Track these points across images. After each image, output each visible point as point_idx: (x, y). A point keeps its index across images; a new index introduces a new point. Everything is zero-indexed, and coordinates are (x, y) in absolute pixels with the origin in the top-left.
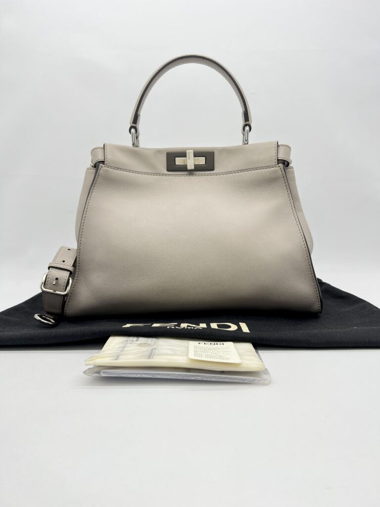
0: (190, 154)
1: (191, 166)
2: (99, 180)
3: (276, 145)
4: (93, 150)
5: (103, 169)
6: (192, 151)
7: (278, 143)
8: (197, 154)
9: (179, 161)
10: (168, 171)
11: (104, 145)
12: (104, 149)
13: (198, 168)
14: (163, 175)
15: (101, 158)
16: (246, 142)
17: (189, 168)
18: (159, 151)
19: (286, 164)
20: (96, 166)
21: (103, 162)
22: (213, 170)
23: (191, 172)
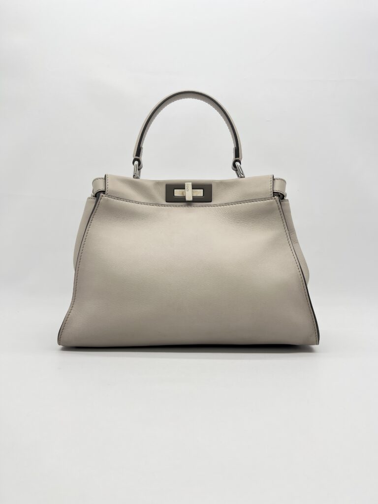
0: (189, 186)
1: (189, 198)
2: (100, 209)
3: (272, 179)
4: (95, 180)
5: (103, 198)
6: (191, 183)
7: (273, 177)
8: (195, 186)
9: (178, 193)
10: (166, 202)
11: (105, 176)
12: (105, 179)
13: (196, 200)
14: (162, 205)
15: (102, 188)
16: (242, 176)
17: (187, 199)
18: (158, 183)
19: (282, 197)
20: (97, 195)
21: (104, 192)
22: (211, 201)
23: (189, 203)
